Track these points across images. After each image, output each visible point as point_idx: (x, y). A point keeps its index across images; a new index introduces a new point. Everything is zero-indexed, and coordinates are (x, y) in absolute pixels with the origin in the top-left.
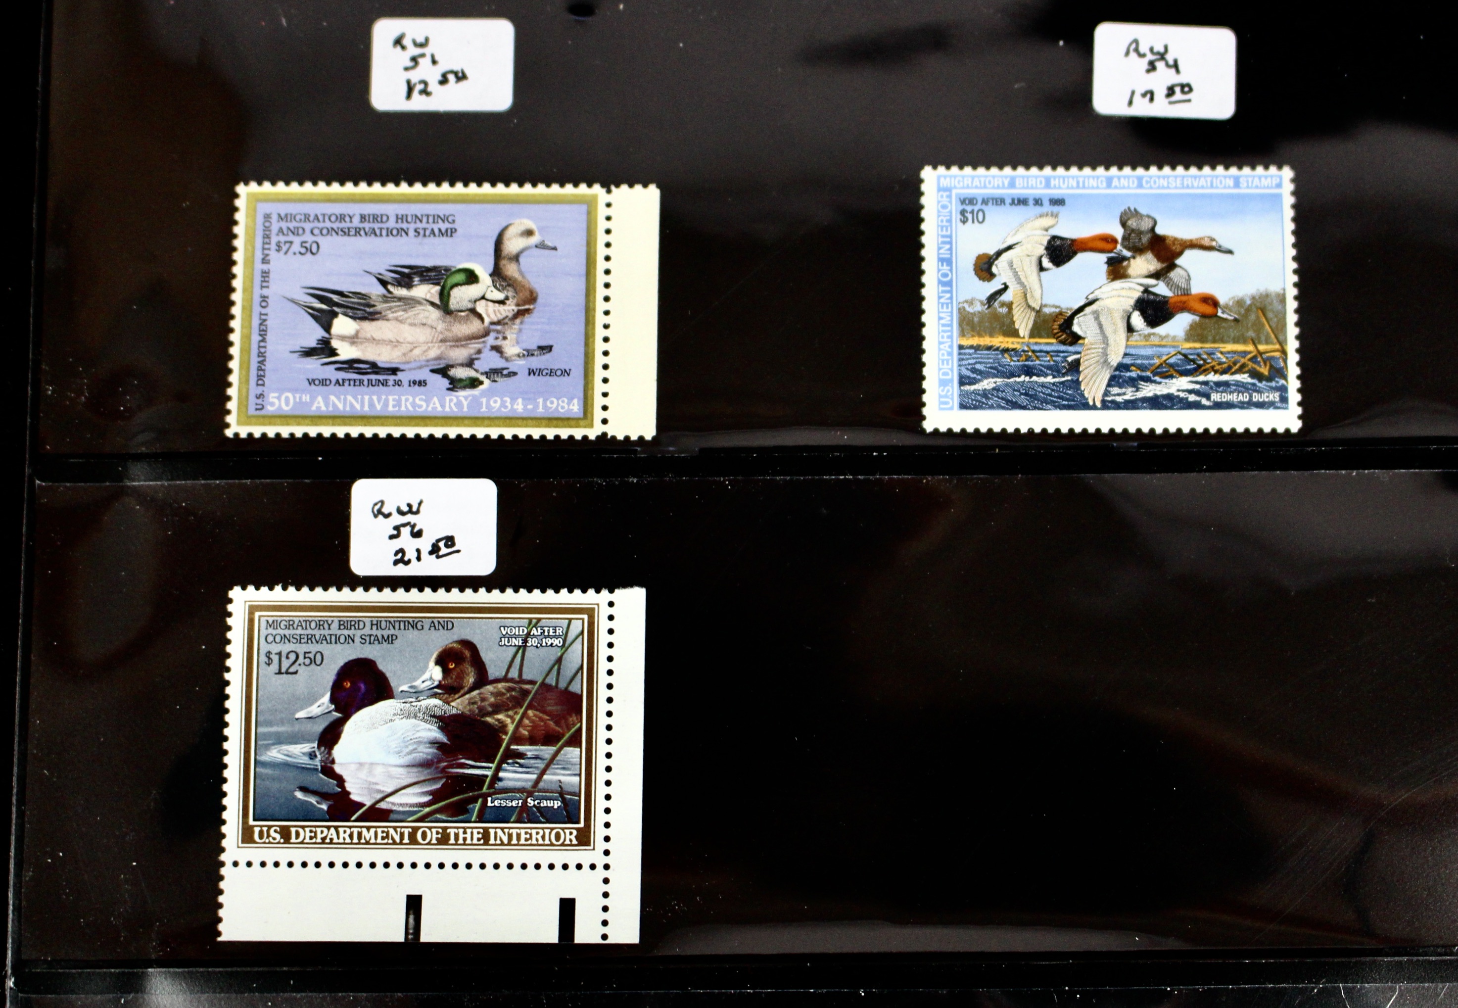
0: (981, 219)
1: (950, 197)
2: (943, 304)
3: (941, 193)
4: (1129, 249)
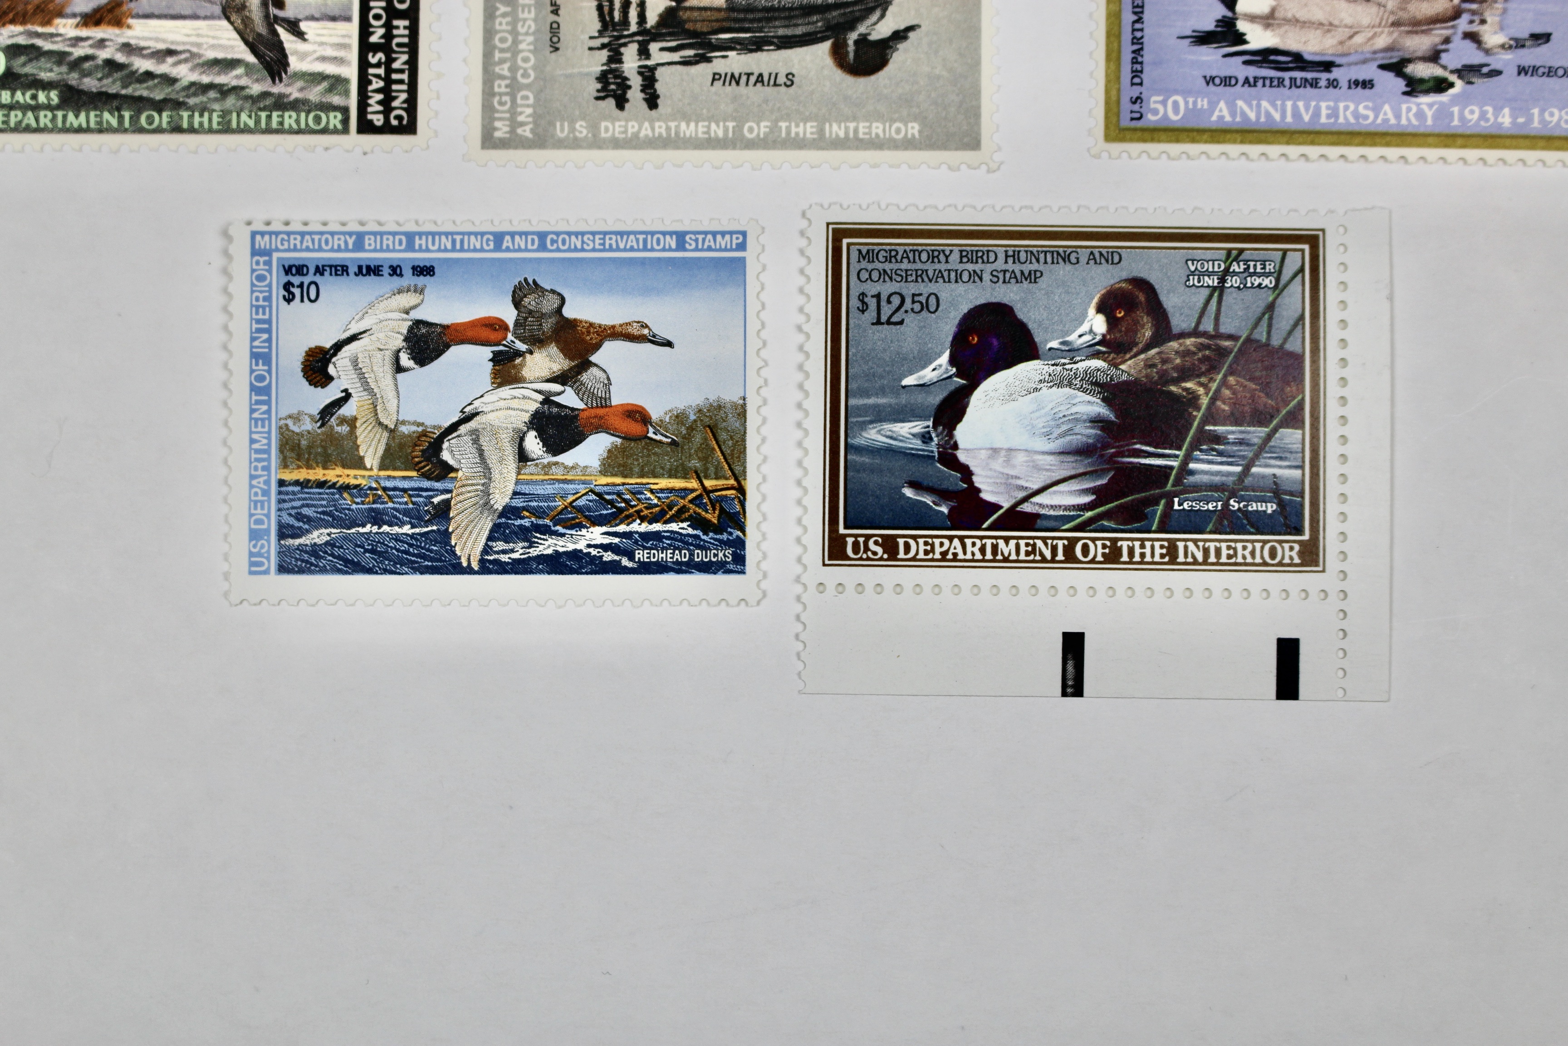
0: (313, 297)
1: (269, 263)
2: (256, 420)
3: (256, 258)
4: (523, 340)
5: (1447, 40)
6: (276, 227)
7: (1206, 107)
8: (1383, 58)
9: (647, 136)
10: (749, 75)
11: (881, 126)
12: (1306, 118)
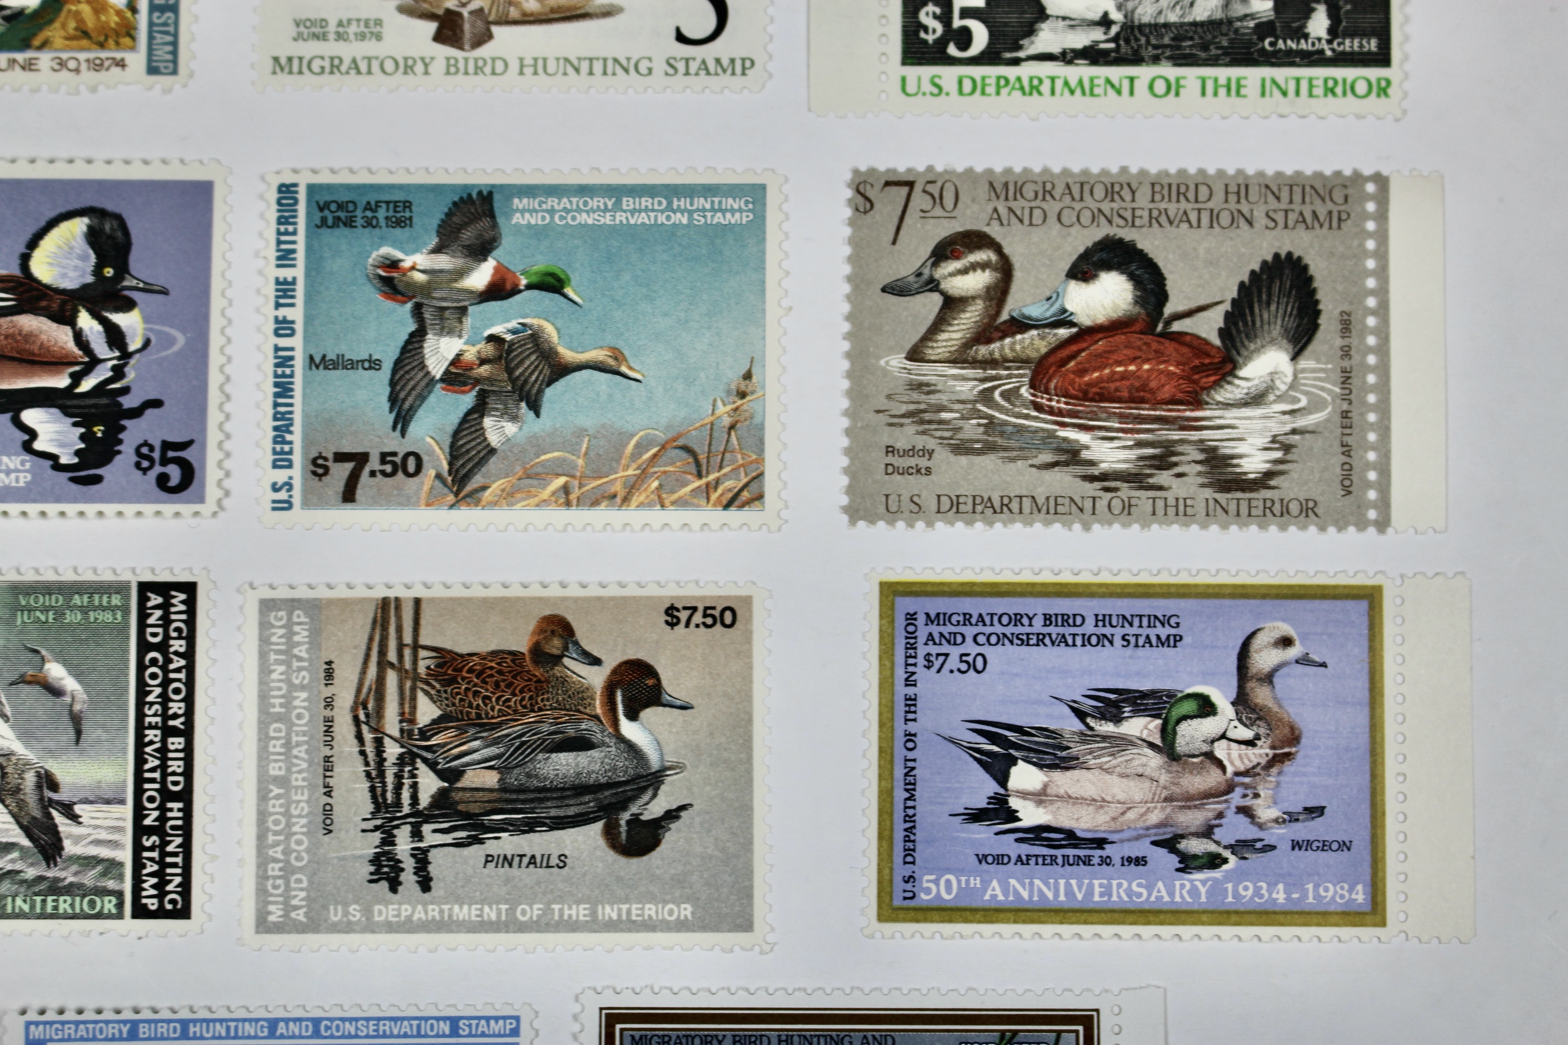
5: (1220, 815)
6: (50, 1016)
7: (978, 886)
8: (1155, 835)
9: (420, 919)
10: (521, 856)
11: (653, 907)
12: (1080, 897)
